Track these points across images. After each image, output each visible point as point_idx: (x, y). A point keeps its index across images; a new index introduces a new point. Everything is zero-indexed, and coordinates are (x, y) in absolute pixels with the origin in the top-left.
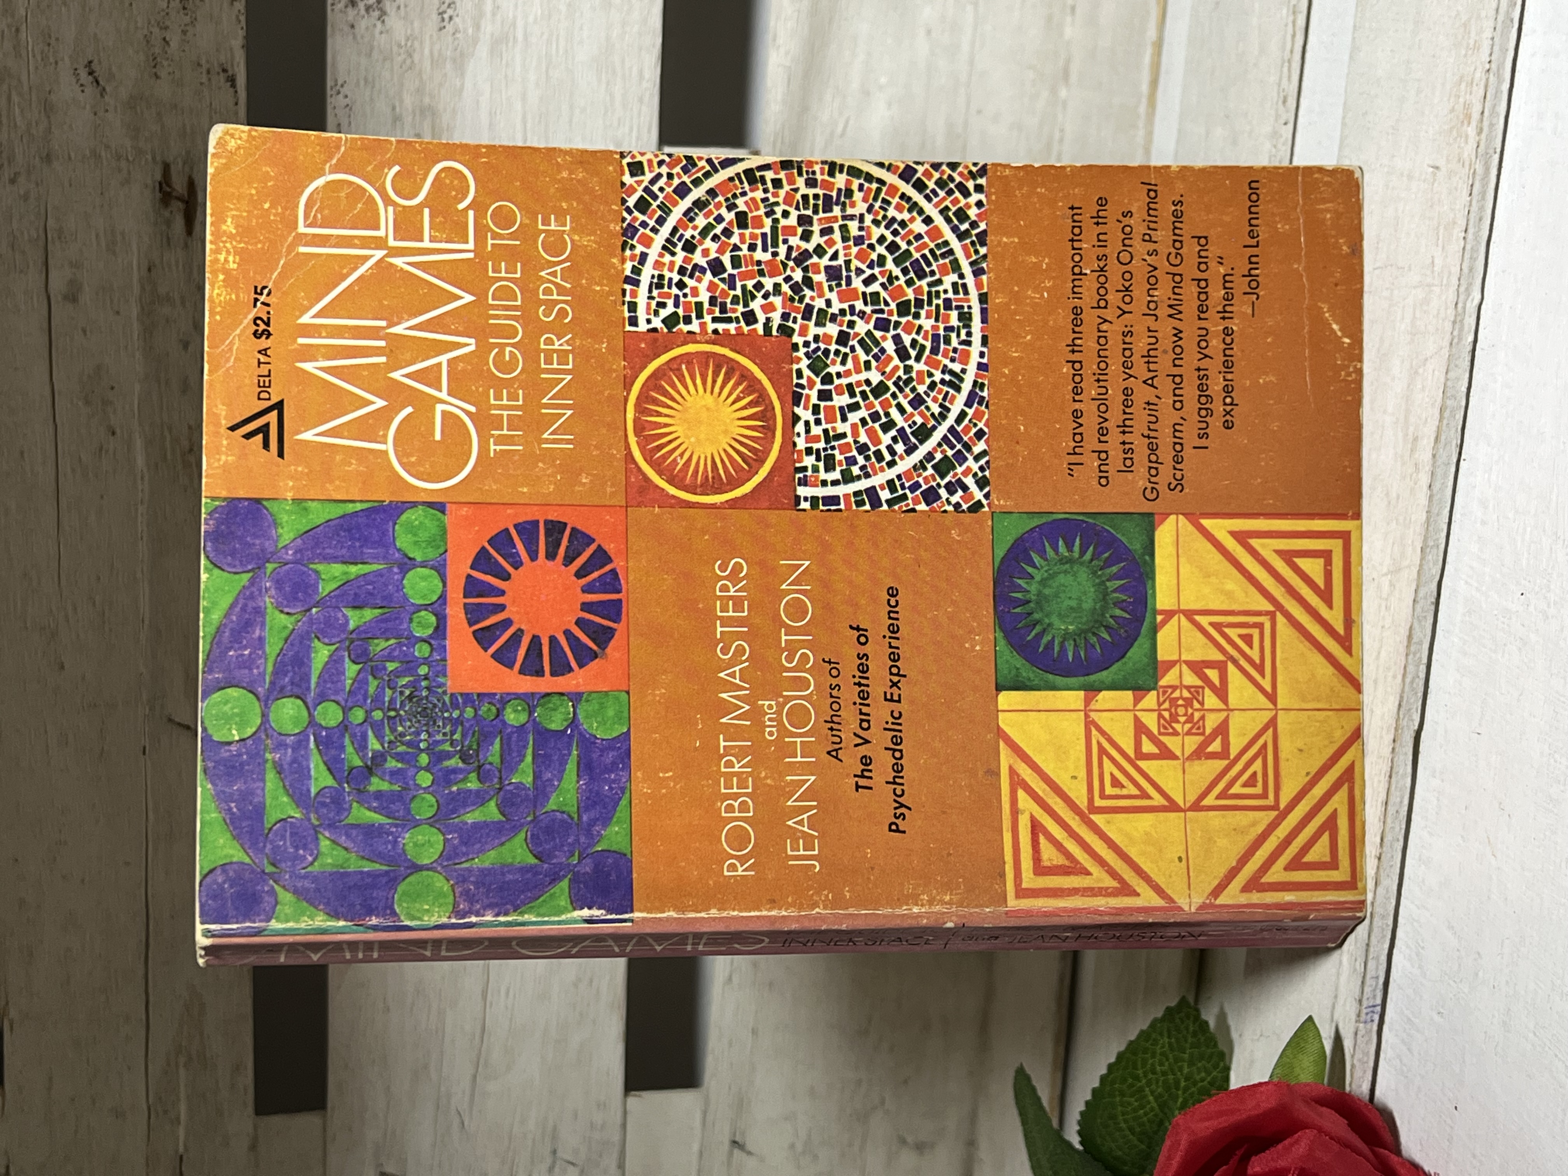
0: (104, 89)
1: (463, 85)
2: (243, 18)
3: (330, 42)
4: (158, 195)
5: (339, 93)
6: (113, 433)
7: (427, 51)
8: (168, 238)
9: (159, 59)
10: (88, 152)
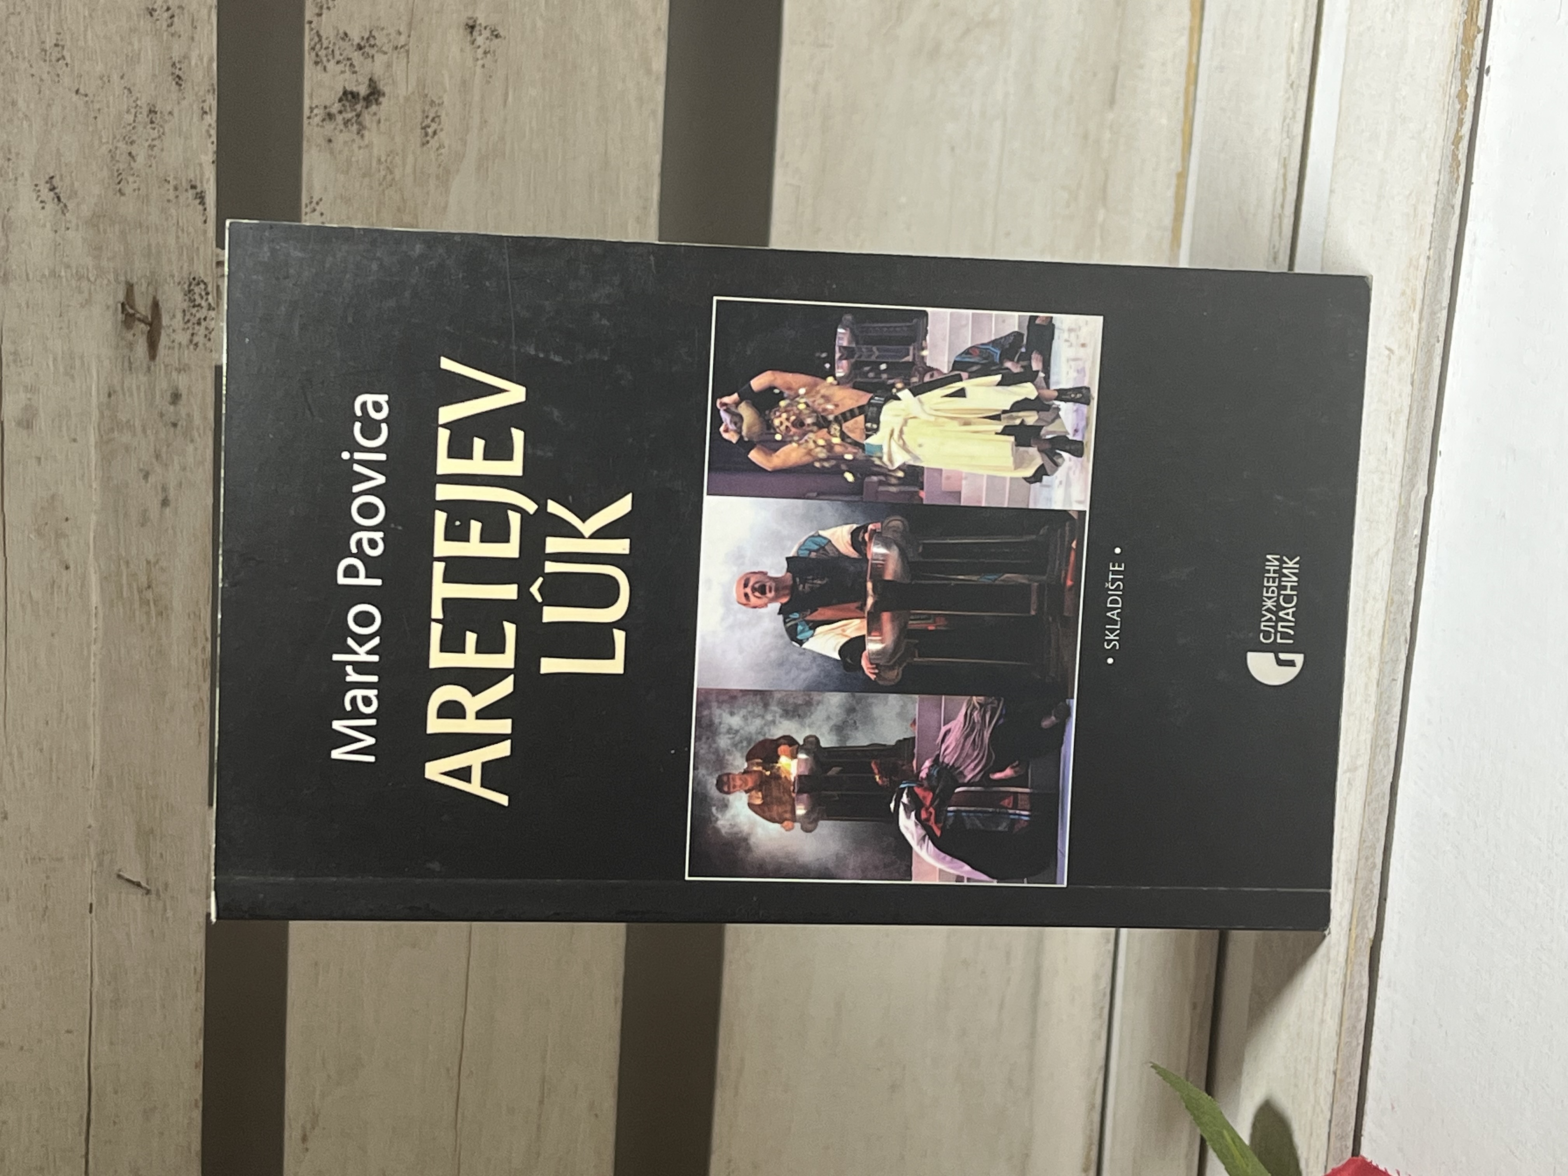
0: (65, 206)
1: (447, 203)
2: (213, 132)
3: (305, 157)
4: (120, 317)
5: (314, 210)
6: (67, 568)
7: (409, 169)
8: (130, 362)
9: (123, 176)
10: (47, 273)
